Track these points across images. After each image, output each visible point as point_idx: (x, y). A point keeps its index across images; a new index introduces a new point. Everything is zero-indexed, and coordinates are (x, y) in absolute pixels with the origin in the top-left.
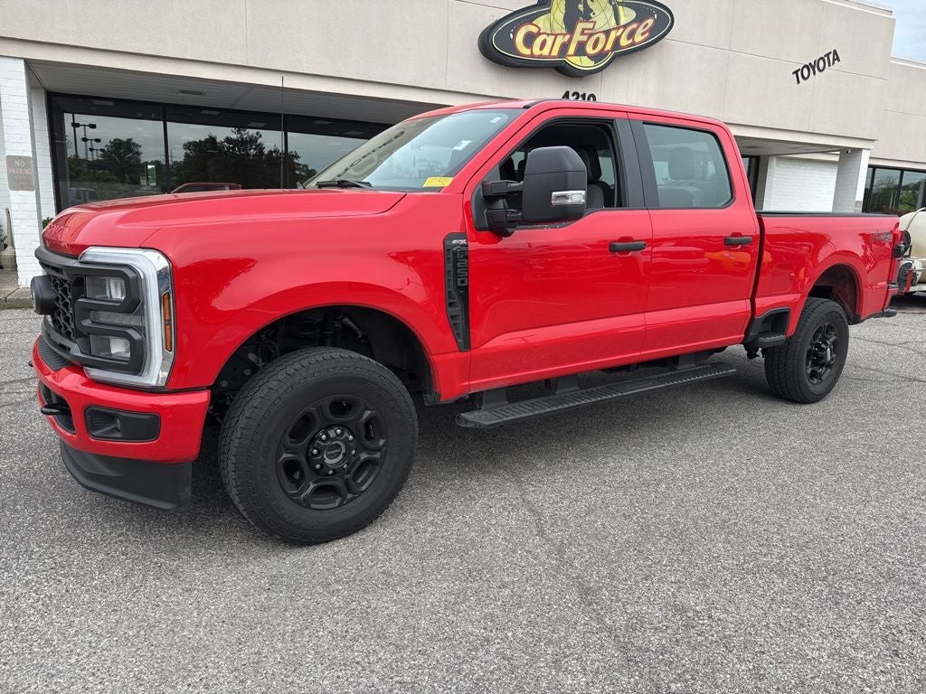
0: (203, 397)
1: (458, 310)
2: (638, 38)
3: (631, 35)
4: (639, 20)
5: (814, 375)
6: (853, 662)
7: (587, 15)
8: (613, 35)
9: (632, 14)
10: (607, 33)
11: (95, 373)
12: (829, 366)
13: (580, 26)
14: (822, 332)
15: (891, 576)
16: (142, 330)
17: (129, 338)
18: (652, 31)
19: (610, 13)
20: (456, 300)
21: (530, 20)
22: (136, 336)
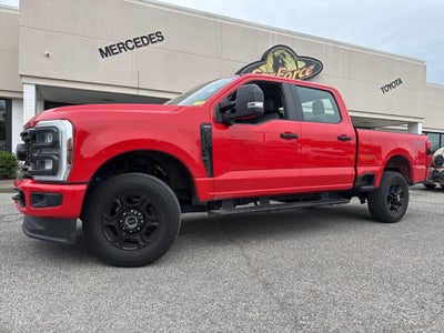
0: (84, 187)
1: (207, 158)
2: (307, 74)
3: (304, 72)
4: (307, 66)
5: (392, 208)
6: (399, 310)
7: (283, 65)
8: (295, 73)
9: (304, 64)
10: (293, 72)
11: (36, 178)
12: (400, 205)
13: (280, 70)
14: (395, 187)
15: (424, 281)
16: (58, 155)
17: (53, 159)
18: (313, 71)
19: (294, 63)
20: (206, 153)
21: (257, 67)
22: (56, 158)
